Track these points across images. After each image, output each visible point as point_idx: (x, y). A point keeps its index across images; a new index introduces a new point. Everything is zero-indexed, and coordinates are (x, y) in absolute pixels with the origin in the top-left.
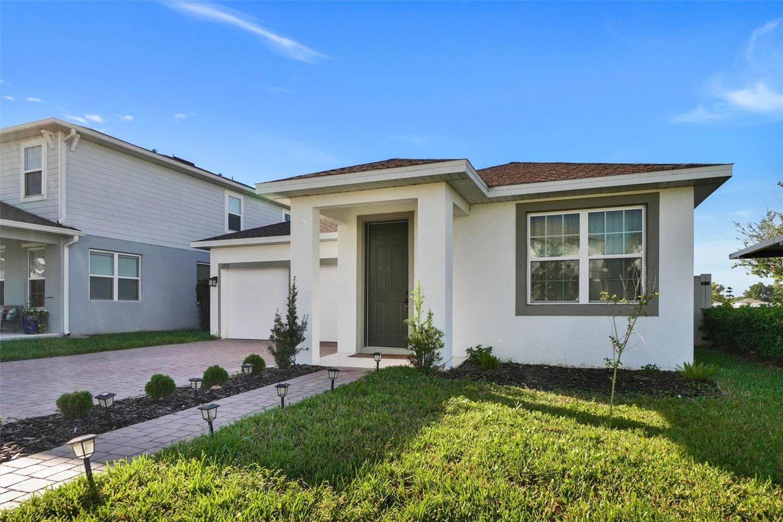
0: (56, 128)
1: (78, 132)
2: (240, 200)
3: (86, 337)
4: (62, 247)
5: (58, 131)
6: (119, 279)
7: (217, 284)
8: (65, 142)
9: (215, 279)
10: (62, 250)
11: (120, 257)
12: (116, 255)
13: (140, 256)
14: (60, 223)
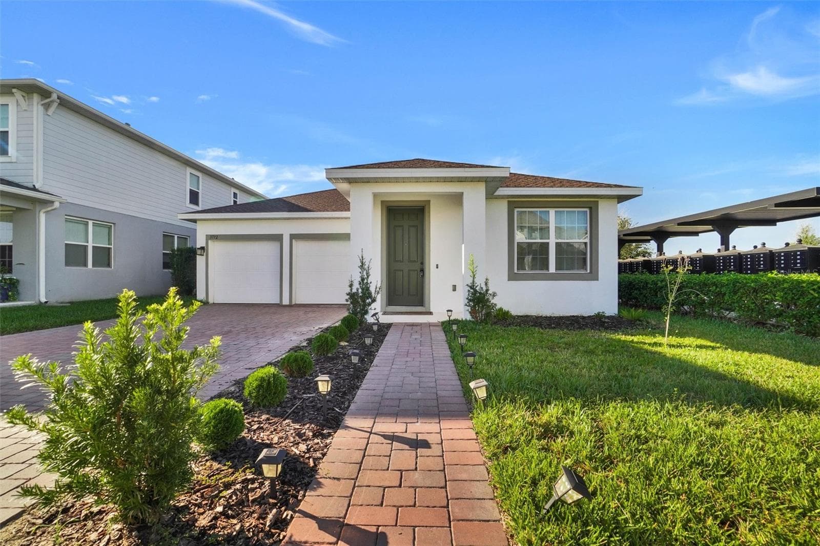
0: (31, 89)
1: (59, 98)
2: (198, 177)
3: (68, 304)
4: (37, 213)
5: (33, 93)
6: (93, 247)
7: (205, 253)
8: (42, 105)
9: (202, 248)
10: (37, 215)
11: (94, 225)
12: (90, 223)
13: (112, 225)
14: (37, 187)
